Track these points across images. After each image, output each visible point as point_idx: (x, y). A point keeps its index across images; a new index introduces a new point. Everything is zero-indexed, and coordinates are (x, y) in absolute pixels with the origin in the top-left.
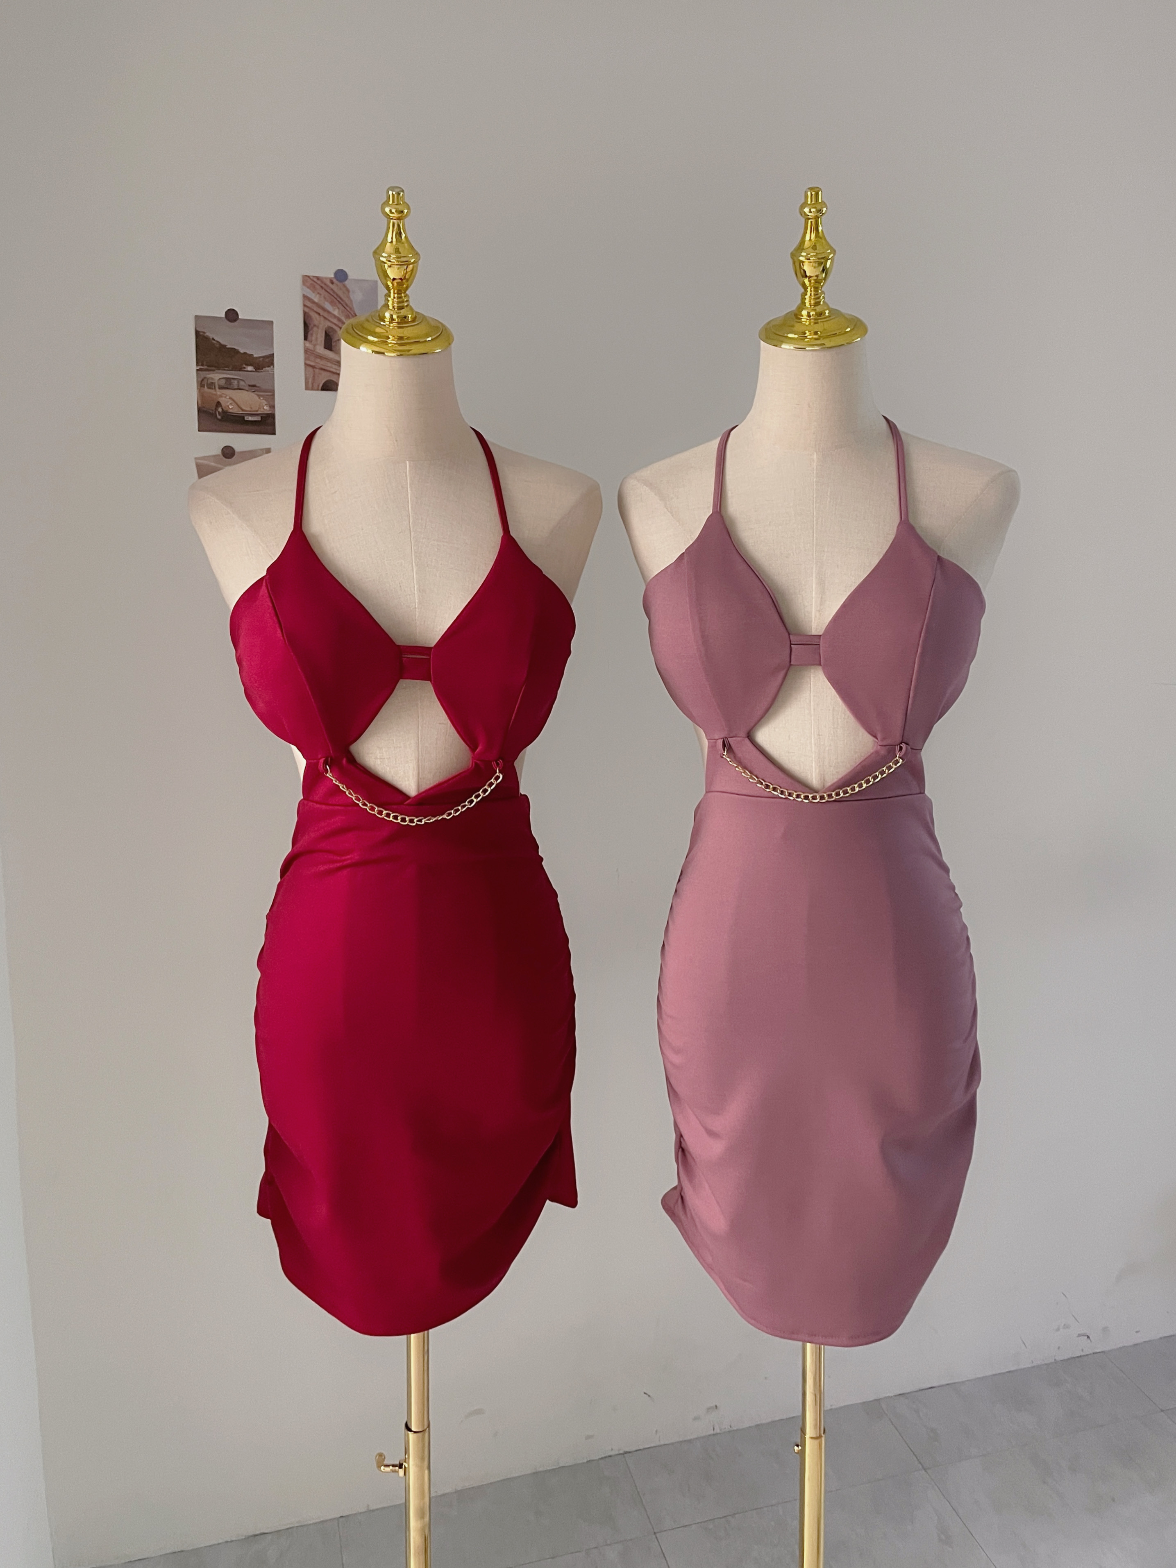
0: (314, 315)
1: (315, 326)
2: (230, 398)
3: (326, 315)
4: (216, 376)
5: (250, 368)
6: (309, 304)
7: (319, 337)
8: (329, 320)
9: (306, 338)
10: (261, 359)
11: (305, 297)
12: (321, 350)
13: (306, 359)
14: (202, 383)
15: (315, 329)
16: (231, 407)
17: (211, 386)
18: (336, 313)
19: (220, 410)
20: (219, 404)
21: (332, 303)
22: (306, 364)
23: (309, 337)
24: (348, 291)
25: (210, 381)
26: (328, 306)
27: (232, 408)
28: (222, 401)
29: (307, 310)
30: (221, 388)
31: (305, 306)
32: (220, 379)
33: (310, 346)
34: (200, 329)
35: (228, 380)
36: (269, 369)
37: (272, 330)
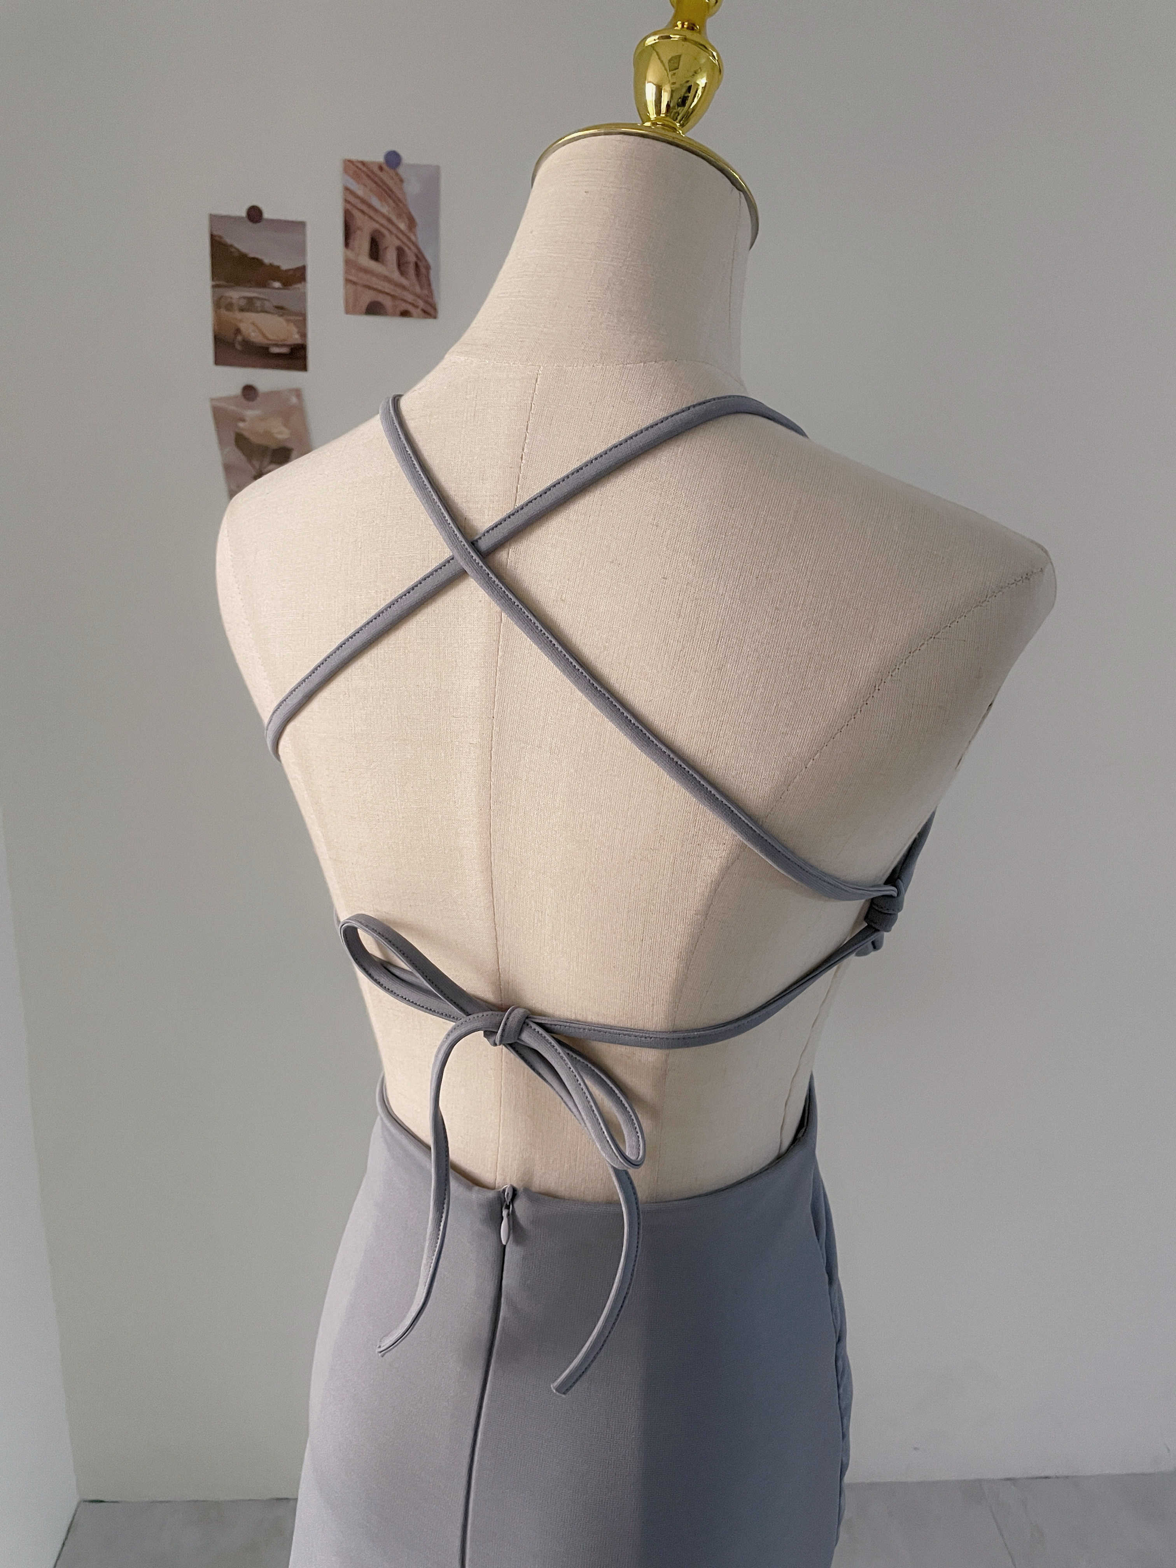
0: (357, 214)
1: (358, 228)
2: (253, 324)
3: (372, 214)
4: (236, 295)
5: (277, 284)
6: (352, 199)
7: (363, 243)
8: (377, 222)
9: (347, 244)
10: (291, 273)
11: (347, 189)
12: (365, 261)
13: (347, 272)
14: (219, 303)
15: (359, 232)
16: (253, 334)
17: (229, 307)
18: (385, 210)
19: (239, 338)
20: (238, 331)
21: (381, 199)
22: (348, 281)
23: (350, 245)
24: (402, 181)
25: (229, 300)
26: (375, 202)
27: (255, 337)
28: (243, 327)
29: (349, 207)
30: (242, 310)
31: (346, 201)
32: (240, 298)
33: (351, 255)
34: (215, 233)
35: (250, 300)
36: (299, 286)
37: (304, 234)
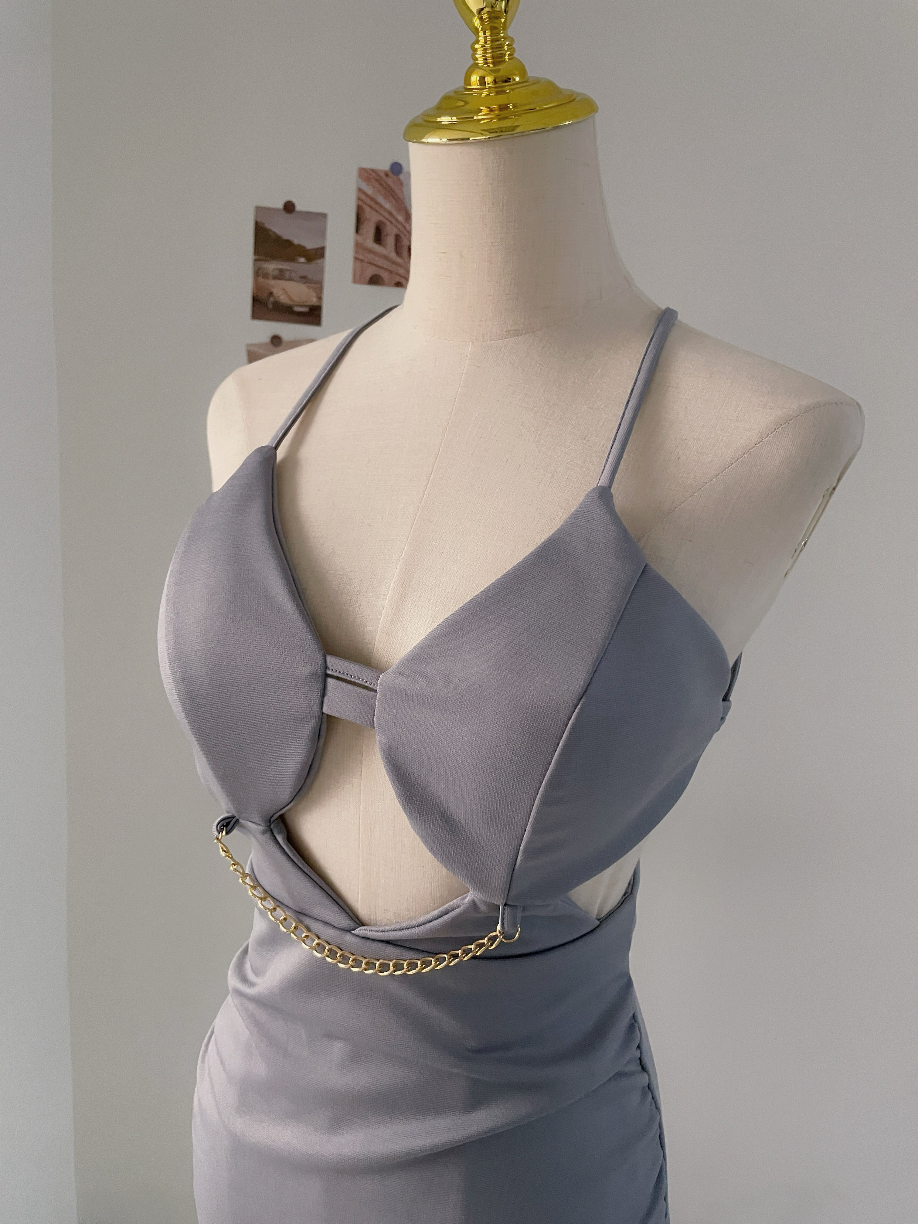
0: (367, 209)
1: (367, 219)
2: (283, 289)
3: (378, 208)
4: (271, 267)
5: (302, 260)
6: (363, 197)
7: (369, 230)
8: (381, 214)
9: (357, 230)
10: (313, 251)
11: (360, 190)
12: (370, 243)
13: (356, 252)
14: (258, 273)
15: (366, 222)
16: (282, 297)
17: (266, 276)
18: (388, 206)
19: (272, 299)
20: (271, 294)
21: (386, 198)
22: (356, 259)
23: (360, 232)
24: (402, 184)
25: (265, 271)
26: (381, 200)
27: (283, 299)
28: (275, 291)
29: (360, 203)
30: (275, 278)
31: (359, 199)
32: (274, 269)
33: (360, 239)
34: (259, 220)
35: (281, 271)
36: (319, 261)
37: (325, 222)
